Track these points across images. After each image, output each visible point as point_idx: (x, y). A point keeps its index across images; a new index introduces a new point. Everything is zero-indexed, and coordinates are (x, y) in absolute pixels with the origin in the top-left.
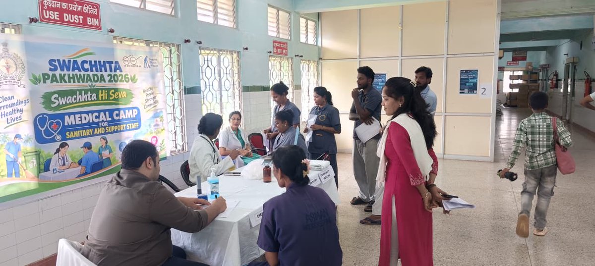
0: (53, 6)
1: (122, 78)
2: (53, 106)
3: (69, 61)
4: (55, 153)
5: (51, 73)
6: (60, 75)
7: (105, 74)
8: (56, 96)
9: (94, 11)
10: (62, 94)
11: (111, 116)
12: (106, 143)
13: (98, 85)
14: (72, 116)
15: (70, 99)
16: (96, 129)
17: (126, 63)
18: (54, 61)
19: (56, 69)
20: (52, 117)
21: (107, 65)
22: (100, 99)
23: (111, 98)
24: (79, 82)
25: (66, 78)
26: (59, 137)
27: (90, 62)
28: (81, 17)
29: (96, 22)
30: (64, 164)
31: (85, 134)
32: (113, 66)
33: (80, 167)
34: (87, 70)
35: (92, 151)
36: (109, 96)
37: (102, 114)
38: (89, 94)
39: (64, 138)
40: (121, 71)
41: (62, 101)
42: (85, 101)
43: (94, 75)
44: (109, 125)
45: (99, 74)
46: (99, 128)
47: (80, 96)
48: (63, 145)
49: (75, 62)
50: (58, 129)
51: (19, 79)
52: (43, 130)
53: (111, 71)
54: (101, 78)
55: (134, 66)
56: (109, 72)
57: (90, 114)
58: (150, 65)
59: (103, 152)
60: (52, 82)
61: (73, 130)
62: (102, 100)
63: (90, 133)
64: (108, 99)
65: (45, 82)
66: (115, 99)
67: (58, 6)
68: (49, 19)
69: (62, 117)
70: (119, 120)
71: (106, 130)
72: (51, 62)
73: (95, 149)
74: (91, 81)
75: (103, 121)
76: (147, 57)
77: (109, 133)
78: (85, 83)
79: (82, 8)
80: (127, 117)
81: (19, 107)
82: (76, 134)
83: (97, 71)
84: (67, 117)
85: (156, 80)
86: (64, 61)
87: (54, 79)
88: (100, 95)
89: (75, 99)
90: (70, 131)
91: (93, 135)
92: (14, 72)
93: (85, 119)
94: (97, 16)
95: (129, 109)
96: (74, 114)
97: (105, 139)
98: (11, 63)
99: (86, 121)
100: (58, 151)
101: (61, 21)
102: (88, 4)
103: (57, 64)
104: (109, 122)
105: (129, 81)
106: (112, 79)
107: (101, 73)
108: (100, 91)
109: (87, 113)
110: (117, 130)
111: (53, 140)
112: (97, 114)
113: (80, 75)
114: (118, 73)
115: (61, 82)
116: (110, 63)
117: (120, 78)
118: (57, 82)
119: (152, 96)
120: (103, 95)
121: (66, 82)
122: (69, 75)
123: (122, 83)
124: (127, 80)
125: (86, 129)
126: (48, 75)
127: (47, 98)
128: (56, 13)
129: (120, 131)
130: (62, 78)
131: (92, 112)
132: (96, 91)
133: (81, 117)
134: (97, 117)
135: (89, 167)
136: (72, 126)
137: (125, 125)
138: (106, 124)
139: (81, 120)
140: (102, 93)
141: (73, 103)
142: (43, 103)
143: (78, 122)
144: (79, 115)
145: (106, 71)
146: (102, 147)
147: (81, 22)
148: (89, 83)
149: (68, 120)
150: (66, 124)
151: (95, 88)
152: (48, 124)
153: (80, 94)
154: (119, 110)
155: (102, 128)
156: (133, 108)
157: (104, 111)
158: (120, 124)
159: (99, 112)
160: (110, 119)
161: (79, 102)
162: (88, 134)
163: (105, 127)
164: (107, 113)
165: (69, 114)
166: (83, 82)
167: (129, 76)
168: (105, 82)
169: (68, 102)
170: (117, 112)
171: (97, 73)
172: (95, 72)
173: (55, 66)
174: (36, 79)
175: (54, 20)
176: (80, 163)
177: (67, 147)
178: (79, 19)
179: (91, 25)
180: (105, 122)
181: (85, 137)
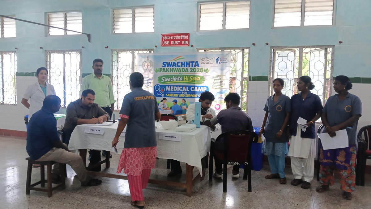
0: (167, 39)
1: (199, 70)
2: (162, 82)
3: (172, 62)
4: (161, 102)
5: (163, 68)
6: (167, 68)
7: (189, 68)
8: (164, 77)
9: (186, 37)
10: (167, 77)
11: (189, 89)
12: (185, 102)
13: (184, 73)
14: (169, 87)
15: (169, 79)
16: (180, 94)
17: (203, 62)
18: (165, 63)
19: (165, 66)
20: (161, 86)
21: (191, 64)
22: (184, 80)
23: (190, 80)
24: (174, 71)
25: (169, 70)
26: (163, 95)
27: (182, 62)
28: (179, 42)
29: (187, 43)
30: (164, 107)
31: (174, 96)
32: (194, 64)
33: (171, 110)
34: (179, 66)
35: (177, 104)
36: (189, 79)
37: (184, 88)
38: (179, 78)
39: (165, 96)
40: (198, 66)
41: (166, 80)
42: (176, 81)
43: (182, 69)
44: (187, 94)
45: (185, 68)
46: (182, 94)
47: (175, 78)
48: (164, 99)
49: (174, 63)
50: (163, 92)
51: (151, 70)
52: (157, 91)
53: (192, 66)
54: (186, 70)
55: (208, 63)
56: (191, 67)
57: (178, 87)
58: (220, 62)
59: (183, 106)
60: (163, 72)
61: (169, 93)
62: (185, 81)
63: (177, 96)
64: (189, 81)
65: (160, 72)
66: (192, 81)
67: (169, 38)
68: (165, 45)
69: (165, 86)
70: (194, 92)
71: (185, 96)
72: (163, 63)
73: (179, 104)
74: (181, 72)
75: (184, 91)
76: (219, 57)
77: (187, 97)
78: (177, 73)
79: (180, 37)
80: (199, 91)
81: (150, 81)
82: (171, 95)
83: (184, 66)
84: (167, 87)
85: (225, 71)
86: (169, 62)
87: (164, 70)
88: (184, 78)
89: (172, 79)
90: (168, 93)
91: (179, 97)
92: (150, 68)
93: (175, 89)
94: (187, 40)
95: (201, 87)
96: (170, 86)
97: (184, 100)
98: (149, 64)
99: (176, 90)
100: (162, 101)
101: (170, 44)
102: (183, 35)
103: (166, 64)
104: (187, 92)
105: (203, 71)
106: (193, 71)
107: (187, 68)
108: (185, 76)
109: (177, 86)
110: (192, 97)
111: (161, 96)
112: (182, 87)
113: (176, 68)
114: (197, 67)
115: (167, 72)
116: (192, 62)
117: (197, 70)
118: (165, 72)
119: (219, 81)
120: (186, 78)
121: (169, 72)
122: (170, 68)
123: (198, 73)
124: (202, 71)
125: (175, 93)
126: (162, 69)
127: (160, 79)
128: (168, 42)
129: (194, 98)
130: (167, 70)
131: (179, 86)
132: (183, 76)
133: (173, 88)
134: (181, 89)
135: (175, 112)
136: (169, 91)
137: (197, 95)
138: (186, 93)
139: (173, 89)
140: (186, 77)
141: (171, 81)
142: (158, 80)
143: (172, 90)
144: (173, 87)
145: (189, 66)
146: (182, 104)
147: (179, 44)
148: (180, 72)
149: (168, 89)
150: (167, 90)
151: (182, 75)
152: (159, 89)
153: (175, 77)
154: (194, 87)
155: (184, 94)
156: (203, 87)
157: (186, 86)
158: (194, 94)
159: (183, 86)
160: (189, 91)
161: (174, 81)
162: (176, 96)
163: (185, 94)
164: (187, 87)
165: (168, 86)
166: (176, 72)
167: (204, 69)
168: (188, 72)
169: (169, 81)
170: (193, 88)
171: (184, 68)
172: (183, 67)
173: (165, 65)
174: (157, 70)
175: (167, 45)
176: (171, 108)
177: (166, 100)
178: (178, 42)
179: (184, 45)
180: (185, 91)
181: (174, 97)
